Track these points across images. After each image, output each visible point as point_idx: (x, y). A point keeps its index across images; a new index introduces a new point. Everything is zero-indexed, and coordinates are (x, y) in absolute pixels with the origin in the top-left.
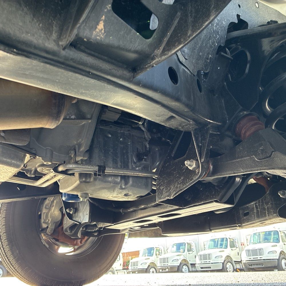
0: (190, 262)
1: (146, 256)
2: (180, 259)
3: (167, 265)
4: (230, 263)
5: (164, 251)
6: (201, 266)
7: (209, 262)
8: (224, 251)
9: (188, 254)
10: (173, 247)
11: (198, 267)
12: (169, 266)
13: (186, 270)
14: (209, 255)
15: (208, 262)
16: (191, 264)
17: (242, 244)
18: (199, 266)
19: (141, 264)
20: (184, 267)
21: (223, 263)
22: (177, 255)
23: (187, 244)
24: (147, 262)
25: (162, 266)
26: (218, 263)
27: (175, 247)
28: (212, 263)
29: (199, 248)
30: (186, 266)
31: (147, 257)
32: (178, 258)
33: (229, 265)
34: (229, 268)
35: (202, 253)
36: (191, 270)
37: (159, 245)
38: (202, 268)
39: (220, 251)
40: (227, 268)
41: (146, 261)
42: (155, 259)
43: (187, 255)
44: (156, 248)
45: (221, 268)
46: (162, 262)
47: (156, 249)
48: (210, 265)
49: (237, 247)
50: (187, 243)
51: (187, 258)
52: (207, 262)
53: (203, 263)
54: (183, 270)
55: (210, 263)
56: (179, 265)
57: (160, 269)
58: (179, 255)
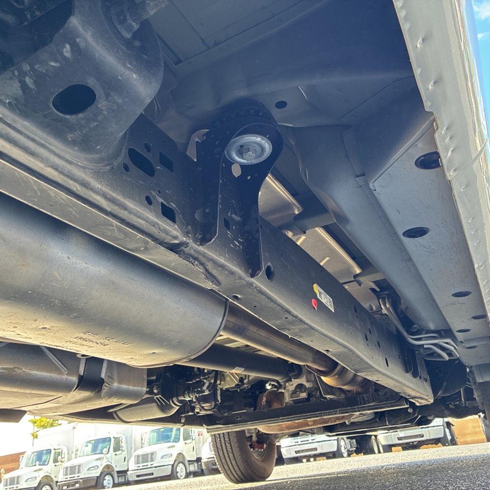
0: (117, 469)
1: (35, 465)
2: (101, 465)
3: (78, 478)
4: (182, 464)
5: (68, 454)
6: (136, 473)
7: (151, 465)
8: (174, 446)
9: (114, 455)
10: (87, 446)
11: (131, 476)
12: (81, 479)
13: (109, 482)
14: (152, 454)
15: (149, 466)
16: (118, 472)
17: (200, 434)
18: (135, 473)
19: (26, 481)
20: (107, 478)
21: (173, 465)
22: (97, 460)
23: (113, 440)
24: (37, 476)
25: (69, 479)
26: (165, 465)
27: (90, 446)
28: (156, 467)
29: (131, 444)
30: (110, 476)
31: (38, 467)
32: (98, 463)
33: (180, 467)
34: (180, 472)
35: (140, 452)
36: (116, 481)
37: (59, 445)
38: (138, 476)
39: (169, 447)
40: (178, 472)
41: (36, 474)
42: (51, 469)
43: (113, 457)
44: (55, 449)
45: (169, 473)
46: (69, 473)
47: (54, 451)
48: (152, 470)
49: (193, 439)
50: (114, 438)
51: (113, 463)
52: (147, 465)
53: (141, 467)
54: (105, 483)
55: (152, 467)
56: (98, 475)
57: (64, 485)
58: (99, 459)
